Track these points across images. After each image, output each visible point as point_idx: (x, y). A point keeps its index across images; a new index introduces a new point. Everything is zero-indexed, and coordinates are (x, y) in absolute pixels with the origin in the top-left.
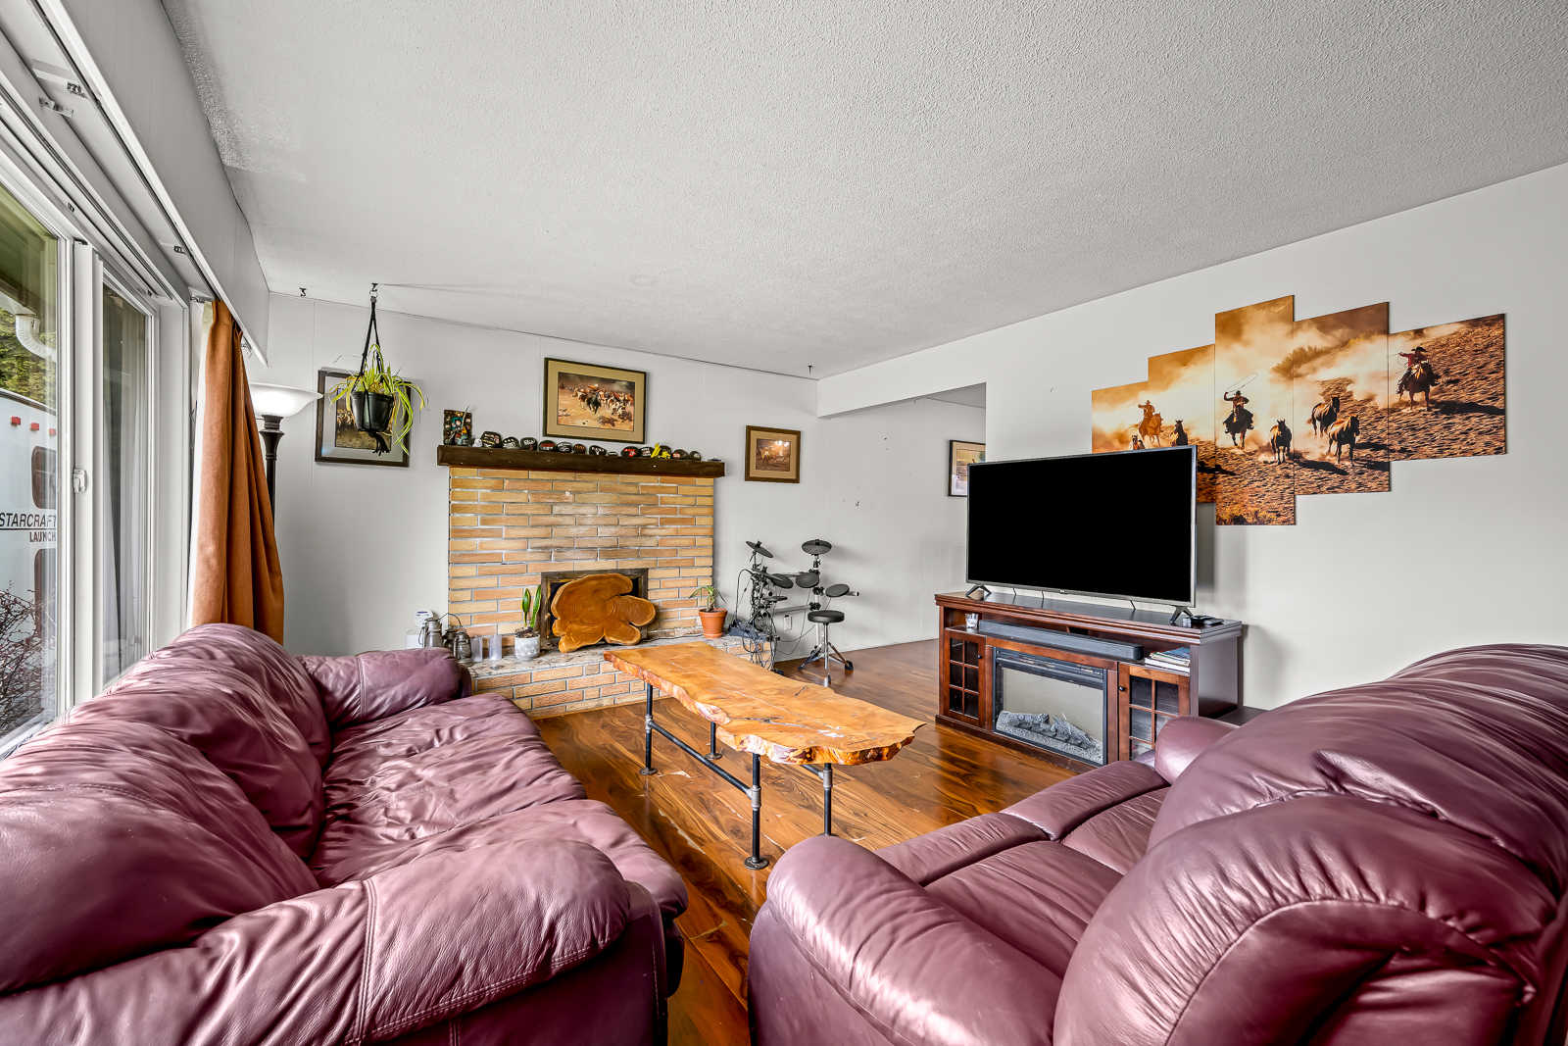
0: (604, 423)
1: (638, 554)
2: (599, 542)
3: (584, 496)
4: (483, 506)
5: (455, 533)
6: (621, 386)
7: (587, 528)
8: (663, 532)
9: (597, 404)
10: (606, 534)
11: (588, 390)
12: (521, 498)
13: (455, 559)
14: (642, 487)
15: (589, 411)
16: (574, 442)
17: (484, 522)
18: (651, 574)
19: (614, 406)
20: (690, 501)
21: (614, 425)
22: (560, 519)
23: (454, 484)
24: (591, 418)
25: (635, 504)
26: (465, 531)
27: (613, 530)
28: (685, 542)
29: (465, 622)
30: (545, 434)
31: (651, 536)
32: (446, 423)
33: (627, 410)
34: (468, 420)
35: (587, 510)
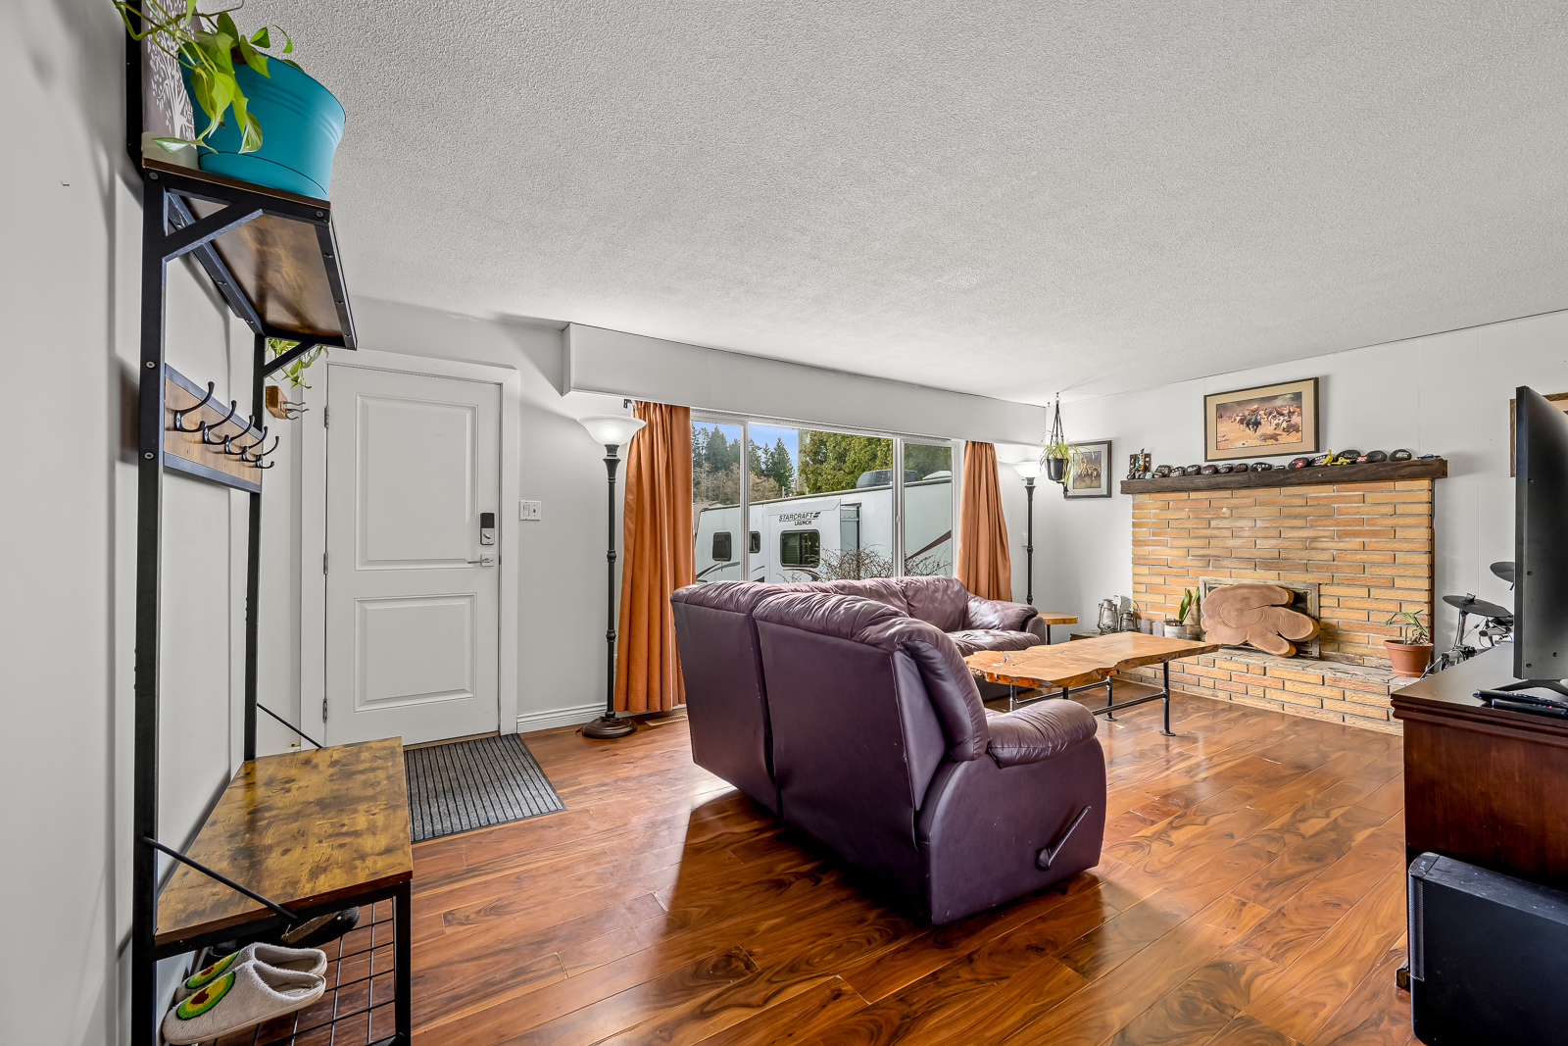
0: (1265, 440)
1: (1306, 569)
2: (1256, 553)
3: (1241, 511)
4: (1153, 523)
5: (1136, 543)
6: (1284, 400)
7: (1244, 540)
8: (1341, 545)
9: (1257, 424)
10: (1266, 546)
11: (1247, 413)
12: (1183, 515)
13: (1137, 561)
14: (1311, 498)
15: (1249, 432)
16: (1237, 462)
17: (1154, 535)
18: (1324, 590)
19: (1277, 421)
20: (1389, 509)
21: (1277, 440)
22: (1216, 532)
23: (1135, 507)
24: (1250, 438)
25: (1305, 517)
26: (1141, 541)
27: (1273, 542)
28: (1376, 558)
29: (1142, 607)
30: (1206, 460)
31: (1323, 549)
32: (1131, 464)
33: (1293, 422)
34: (1147, 459)
35: (1247, 523)
